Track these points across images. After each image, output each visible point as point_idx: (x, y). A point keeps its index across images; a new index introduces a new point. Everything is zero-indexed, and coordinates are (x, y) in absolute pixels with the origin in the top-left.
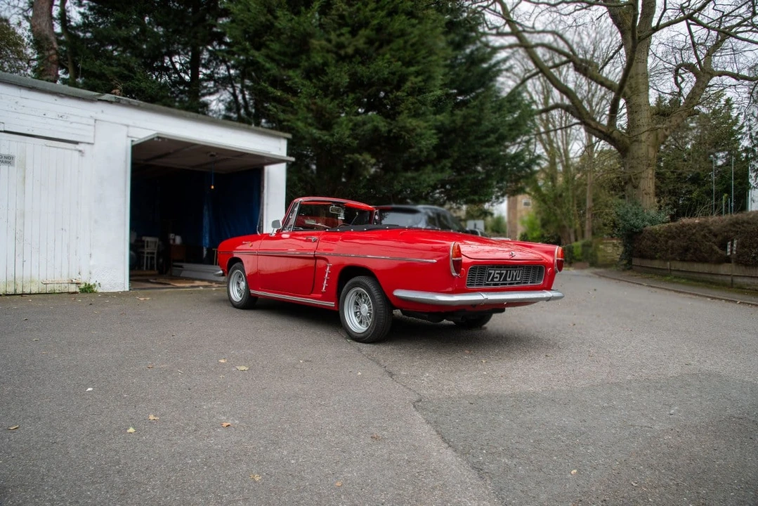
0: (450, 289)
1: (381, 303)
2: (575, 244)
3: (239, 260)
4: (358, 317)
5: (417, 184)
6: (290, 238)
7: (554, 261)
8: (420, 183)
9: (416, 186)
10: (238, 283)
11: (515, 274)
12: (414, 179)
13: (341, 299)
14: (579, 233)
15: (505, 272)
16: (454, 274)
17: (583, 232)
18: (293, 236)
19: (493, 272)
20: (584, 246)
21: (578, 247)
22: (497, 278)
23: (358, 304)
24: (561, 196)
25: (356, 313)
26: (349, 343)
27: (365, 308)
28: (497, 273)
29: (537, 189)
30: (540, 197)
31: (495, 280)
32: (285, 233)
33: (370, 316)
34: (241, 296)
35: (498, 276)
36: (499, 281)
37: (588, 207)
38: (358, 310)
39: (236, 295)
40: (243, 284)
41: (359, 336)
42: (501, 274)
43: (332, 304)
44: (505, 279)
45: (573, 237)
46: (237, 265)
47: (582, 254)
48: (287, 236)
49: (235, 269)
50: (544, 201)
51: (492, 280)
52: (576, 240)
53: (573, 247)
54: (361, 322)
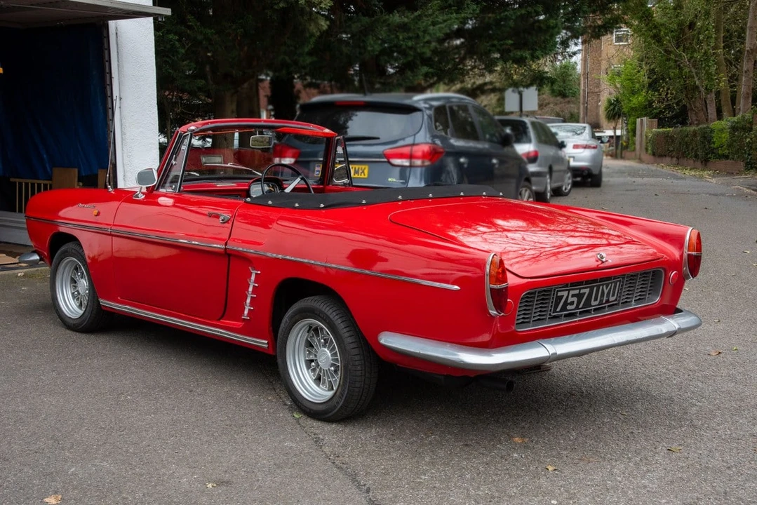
0: (486, 337)
1: (356, 351)
2: (716, 125)
3: (73, 239)
4: (314, 370)
5: (410, 38)
6: (174, 206)
7: (681, 256)
8: (418, 36)
9: (410, 44)
10: (74, 281)
11: (606, 291)
12: (404, 27)
13: (280, 335)
14: (725, 99)
15: (587, 291)
16: (493, 312)
17: (733, 101)
18: (179, 201)
19: (565, 294)
20: (734, 128)
21: (722, 131)
22: (572, 303)
23: (311, 346)
24: (692, 25)
25: (308, 363)
26: (296, 419)
27: (326, 356)
28: (573, 296)
29: (647, 16)
30: (652, 32)
31: (569, 307)
32: (165, 195)
33: (336, 371)
34: (80, 306)
35: (575, 299)
36: (577, 308)
37: (748, 46)
38: (312, 357)
39: (70, 305)
40: (84, 284)
41: (315, 408)
42: (580, 296)
43: (263, 343)
44: (588, 303)
45: (712, 110)
46: (69, 246)
47: (730, 146)
48: (169, 201)
49: (66, 254)
50: (657, 38)
51: (564, 309)
52: (720, 117)
53: (712, 131)
54: (318, 380)
